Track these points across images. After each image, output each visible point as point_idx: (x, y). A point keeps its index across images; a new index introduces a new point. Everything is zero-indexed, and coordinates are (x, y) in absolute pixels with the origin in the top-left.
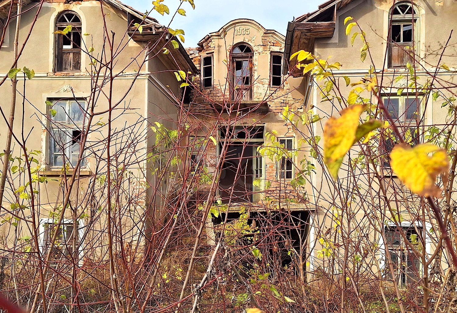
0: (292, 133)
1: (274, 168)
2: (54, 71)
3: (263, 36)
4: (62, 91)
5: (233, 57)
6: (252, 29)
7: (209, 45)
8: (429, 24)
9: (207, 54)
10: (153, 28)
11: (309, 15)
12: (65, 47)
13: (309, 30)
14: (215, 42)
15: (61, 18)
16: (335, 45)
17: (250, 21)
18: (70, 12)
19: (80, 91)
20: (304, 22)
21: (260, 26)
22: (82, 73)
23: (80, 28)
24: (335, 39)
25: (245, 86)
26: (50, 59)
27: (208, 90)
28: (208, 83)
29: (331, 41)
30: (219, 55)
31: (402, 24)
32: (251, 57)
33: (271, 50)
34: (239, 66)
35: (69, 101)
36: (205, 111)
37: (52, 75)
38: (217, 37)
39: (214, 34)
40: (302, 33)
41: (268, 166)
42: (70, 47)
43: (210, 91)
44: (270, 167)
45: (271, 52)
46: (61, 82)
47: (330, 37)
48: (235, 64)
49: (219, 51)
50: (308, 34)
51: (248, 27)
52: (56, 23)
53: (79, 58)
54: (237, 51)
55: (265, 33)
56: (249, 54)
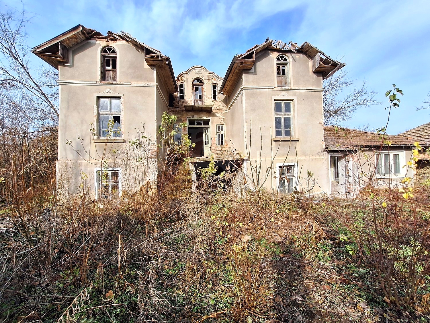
0: (223, 123)
1: (215, 140)
2: (101, 81)
3: (208, 75)
4: (106, 92)
5: (194, 85)
6: (203, 71)
7: (182, 78)
8: (294, 66)
9: (181, 83)
10: (159, 56)
11: (242, 55)
12: (107, 68)
13: (242, 63)
14: (185, 77)
15: (104, 50)
16: (252, 73)
17: (202, 67)
18: (109, 47)
19: (117, 93)
20: (240, 58)
21: (207, 70)
22: (117, 82)
23: (116, 57)
24: (252, 71)
25: (200, 99)
26: (98, 73)
27: (182, 101)
28: (182, 97)
29: (251, 71)
30: (187, 83)
31: (281, 66)
32: (202, 85)
33: (212, 82)
34: (197, 90)
35: (110, 99)
36: (181, 111)
37: (99, 82)
38: (186, 74)
39: (185, 73)
40: (238, 65)
41: (212, 139)
42: (110, 68)
43: (183, 101)
44: (213, 139)
45: (212, 83)
46: (105, 87)
47: (250, 69)
48: (195, 89)
49: (187, 81)
50: (241, 66)
51: (201, 70)
52: (101, 53)
53: (116, 74)
54: (196, 82)
55: (209, 74)
56: (201, 84)
